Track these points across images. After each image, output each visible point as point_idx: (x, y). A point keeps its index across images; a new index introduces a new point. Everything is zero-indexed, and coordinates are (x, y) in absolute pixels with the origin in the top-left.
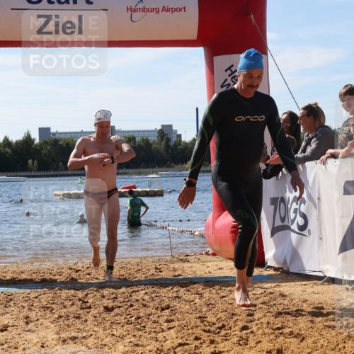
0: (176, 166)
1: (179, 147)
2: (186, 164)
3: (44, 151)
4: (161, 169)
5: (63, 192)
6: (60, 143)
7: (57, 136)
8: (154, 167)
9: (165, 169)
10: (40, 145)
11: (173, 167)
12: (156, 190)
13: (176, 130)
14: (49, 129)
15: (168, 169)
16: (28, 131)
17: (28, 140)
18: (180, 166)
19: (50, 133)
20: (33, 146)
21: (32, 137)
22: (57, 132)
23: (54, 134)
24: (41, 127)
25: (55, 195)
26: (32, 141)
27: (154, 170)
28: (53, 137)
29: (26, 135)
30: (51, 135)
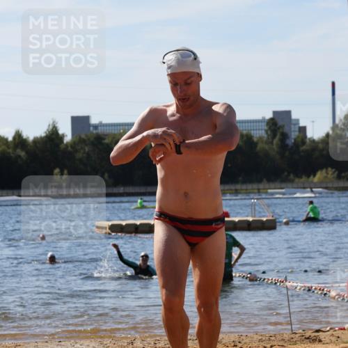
3: (79, 155)
5: (110, 223)
6: (106, 141)
7: (100, 130)
8: (260, 181)
9: (279, 185)
10: (73, 144)
12: (265, 219)
14: (87, 118)
16: (54, 122)
17: (53, 136)
19: (89, 125)
20: (62, 146)
21: (61, 132)
22: (101, 124)
23: (96, 127)
25: (98, 227)
26: (61, 138)
27: (261, 186)
28: (94, 132)
29: (51, 127)
30: (91, 128)
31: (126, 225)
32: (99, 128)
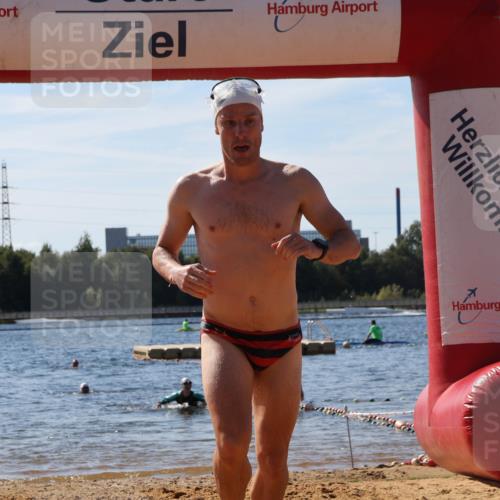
0: (358, 298)
1: (364, 263)
2: (378, 293)
4: (331, 304)
5: (150, 348)
7: (138, 244)
8: (317, 299)
9: (337, 303)
11: (353, 300)
12: (322, 342)
13: (359, 231)
14: (123, 231)
15: (343, 304)
16: (86, 236)
18: (366, 297)
19: (126, 238)
21: (94, 246)
22: (139, 237)
23: (133, 240)
24: (111, 227)
25: (136, 352)
27: (319, 305)
28: (132, 245)
29: (83, 241)
30: (128, 242)
31: (168, 350)
32: (137, 242)
